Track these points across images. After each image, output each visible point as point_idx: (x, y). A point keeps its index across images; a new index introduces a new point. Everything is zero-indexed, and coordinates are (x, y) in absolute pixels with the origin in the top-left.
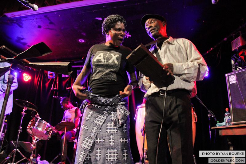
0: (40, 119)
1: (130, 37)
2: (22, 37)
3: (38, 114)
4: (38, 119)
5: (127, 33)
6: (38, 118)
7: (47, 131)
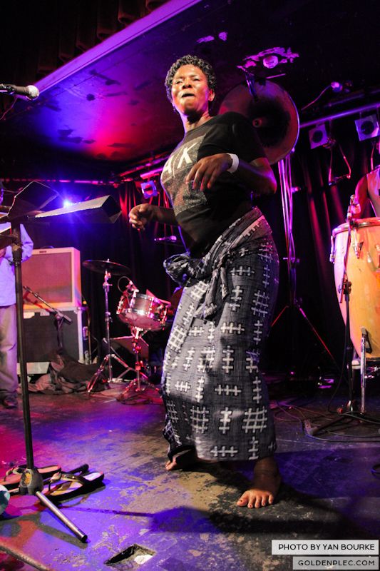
0: (136, 293)
1: (296, 58)
2: (66, 129)
3: (131, 283)
4: (133, 292)
5: (286, 52)
6: (133, 290)
7: (156, 314)
